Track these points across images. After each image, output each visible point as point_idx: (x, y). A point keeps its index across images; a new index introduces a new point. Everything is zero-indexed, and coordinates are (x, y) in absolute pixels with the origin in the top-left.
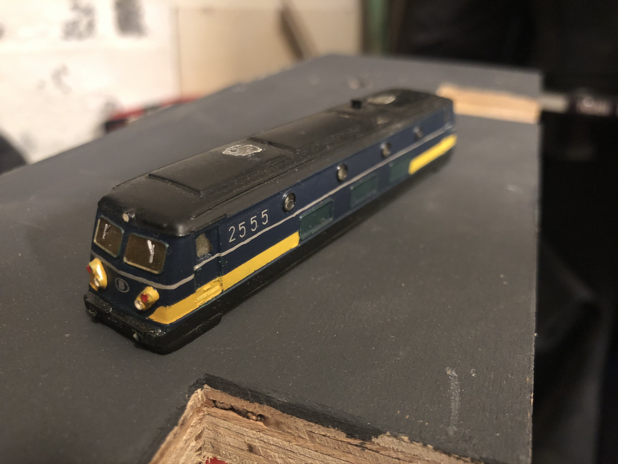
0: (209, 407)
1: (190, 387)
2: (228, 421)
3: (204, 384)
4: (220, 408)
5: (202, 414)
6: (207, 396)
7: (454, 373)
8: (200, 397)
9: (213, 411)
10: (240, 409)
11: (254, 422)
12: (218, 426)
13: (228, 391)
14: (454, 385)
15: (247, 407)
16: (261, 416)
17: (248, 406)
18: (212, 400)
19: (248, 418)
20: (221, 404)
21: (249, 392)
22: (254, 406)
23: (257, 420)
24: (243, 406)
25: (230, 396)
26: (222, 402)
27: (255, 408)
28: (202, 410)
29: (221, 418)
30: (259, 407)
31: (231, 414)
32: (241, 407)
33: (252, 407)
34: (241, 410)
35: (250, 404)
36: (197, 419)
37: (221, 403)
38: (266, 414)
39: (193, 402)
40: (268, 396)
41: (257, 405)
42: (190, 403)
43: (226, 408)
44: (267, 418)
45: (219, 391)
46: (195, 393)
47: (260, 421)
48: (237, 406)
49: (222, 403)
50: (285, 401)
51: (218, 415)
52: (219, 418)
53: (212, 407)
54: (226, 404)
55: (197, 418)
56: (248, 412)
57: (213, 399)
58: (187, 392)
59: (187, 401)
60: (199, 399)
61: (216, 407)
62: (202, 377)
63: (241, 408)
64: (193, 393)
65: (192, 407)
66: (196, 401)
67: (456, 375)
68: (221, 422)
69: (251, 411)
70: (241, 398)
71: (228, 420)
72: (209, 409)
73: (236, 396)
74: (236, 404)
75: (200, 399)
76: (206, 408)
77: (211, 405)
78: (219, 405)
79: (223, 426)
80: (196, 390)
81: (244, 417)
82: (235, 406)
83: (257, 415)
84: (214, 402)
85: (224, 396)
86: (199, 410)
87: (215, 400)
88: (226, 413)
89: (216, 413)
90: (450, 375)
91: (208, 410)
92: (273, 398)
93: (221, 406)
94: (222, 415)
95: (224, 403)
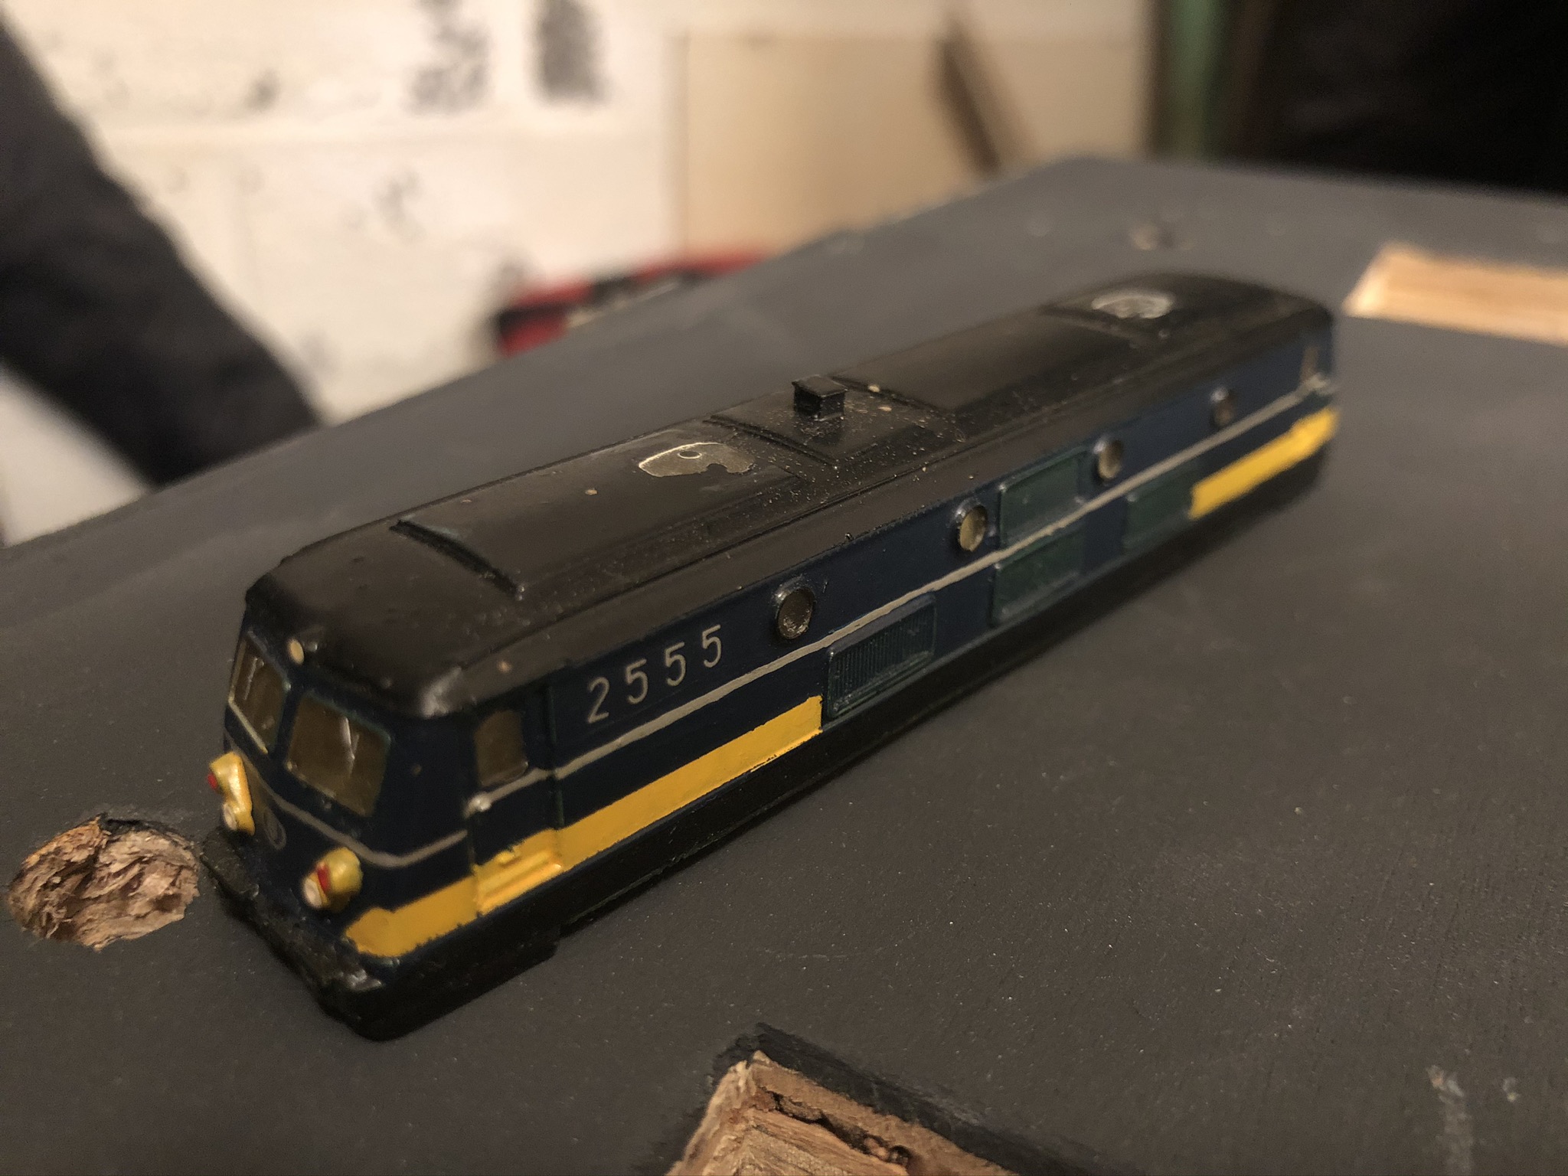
0: (761, 1110)
1: (720, 1056)
2: (808, 1152)
3: (753, 1051)
4: (791, 1115)
5: (742, 1126)
6: (758, 1081)
7: (1453, 1087)
8: (741, 1083)
9: (771, 1121)
10: (844, 1125)
11: (881, 1163)
12: (780, 1160)
13: (816, 1077)
14: (1455, 1121)
15: (865, 1124)
16: (900, 1150)
17: (867, 1121)
18: (772, 1092)
19: (866, 1151)
20: (793, 1105)
21: (875, 1086)
22: (884, 1124)
23: (889, 1160)
24: (855, 1119)
25: (822, 1088)
26: (797, 1101)
27: (887, 1129)
28: (743, 1117)
29: (793, 1141)
30: (897, 1126)
31: (820, 1135)
32: (848, 1120)
33: (878, 1123)
34: (848, 1127)
35: (874, 1116)
36: (729, 1139)
37: (795, 1104)
38: (916, 1148)
39: (724, 1096)
40: (928, 1104)
41: (894, 1121)
42: (716, 1101)
43: (809, 1118)
44: (919, 1158)
45: (794, 1072)
46: (731, 1072)
47: (899, 1162)
48: (838, 1117)
49: (799, 1104)
50: (974, 1121)
51: (782, 1132)
52: (785, 1141)
53: (770, 1111)
54: (809, 1108)
55: (729, 1137)
56: (866, 1136)
57: (775, 1091)
58: (711, 1070)
59: (709, 1094)
60: (738, 1089)
61: (781, 1110)
62: (751, 1031)
63: (847, 1123)
64: (724, 1073)
65: (720, 1109)
66: (732, 1094)
67: (1460, 1093)
68: (790, 1151)
69: (875, 1134)
70: (852, 1098)
71: (810, 1149)
72: (760, 1115)
73: (838, 1092)
74: (837, 1112)
75: (742, 1091)
76: (753, 1109)
77: (768, 1104)
78: (789, 1106)
79: (795, 1163)
80: (734, 1064)
81: (854, 1147)
82: (832, 1115)
83: (891, 1147)
84: (777, 1098)
85: (806, 1088)
86: (735, 1118)
87: (778, 1092)
88: (807, 1129)
89: (780, 1127)
90: (1444, 1092)
91: (757, 1116)
92: (939, 1110)
93: (794, 1111)
94: (796, 1133)
95: (803, 1105)
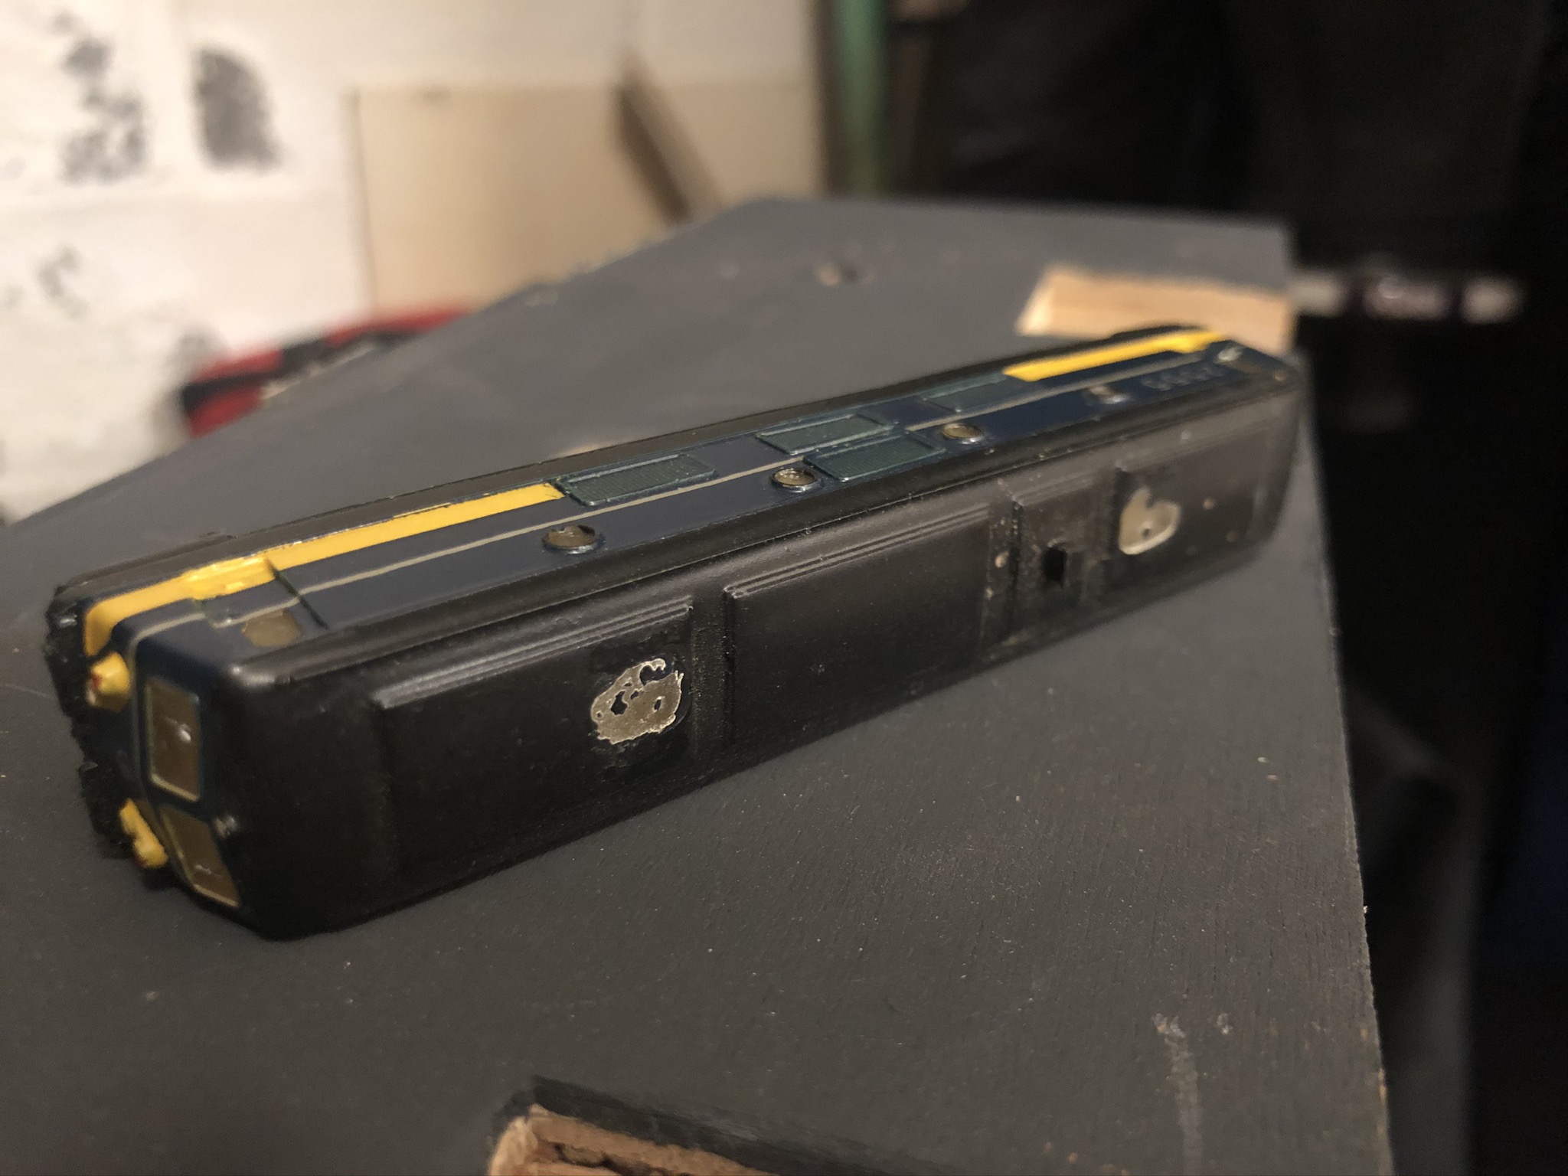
0: (544, 1163)
1: (497, 1114)
3: (530, 1104)
4: (575, 1162)
6: (539, 1136)
7: (1175, 1030)
8: (521, 1138)
9: (556, 1171)
10: (630, 1163)
13: (595, 1119)
14: (1180, 1060)
15: (649, 1159)
17: (649, 1155)
18: (554, 1143)
20: (576, 1153)
21: (653, 1120)
22: (666, 1155)
24: (642, 1156)
25: (603, 1130)
26: (579, 1147)
27: (670, 1159)
28: (527, 1172)
30: (678, 1154)
32: (630, 1157)
33: (660, 1155)
35: (656, 1149)
37: (577, 1150)
39: (505, 1153)
40: (706, 1128)
41: (674, 1150)
42: (498, 1160)
43: (591, 1162)
45: (572, 1119)
46: (509, 1129)
48: (621, 1155)
49: (581, 1150)
50: (751, 1137)
53: (553, 1162)
54: (590, 1152)
56: (650, 1170)
57: (557, 1141)
58: (490, 1130)
59: (490, 1153)
60: (519, 1144)
61: (564, 1159)
62: (525, 1085)
63: (632, 1160)
64: (503, 1131)
65: (503, 1167)
66: (514, 1151)
67: (1182, 1035)
69: (659, 1167)
70: (632, 1135)
72: (544, 1168)
73: (618, 1131)
74: (619, 1151)
75: (522, 1146)
76: (536, 1164)
77: (550, 1156)
78: (570, 1155)
80: (511, 1121)
82: (614, 1156)
84: (559, 1147)
85: (587, 1133)
87: (560, 1142)
90: (1168, 1036)
91: (541, 1169)
92: (718, 1132)
93: (578, 1158)
95: (586, 1150)
